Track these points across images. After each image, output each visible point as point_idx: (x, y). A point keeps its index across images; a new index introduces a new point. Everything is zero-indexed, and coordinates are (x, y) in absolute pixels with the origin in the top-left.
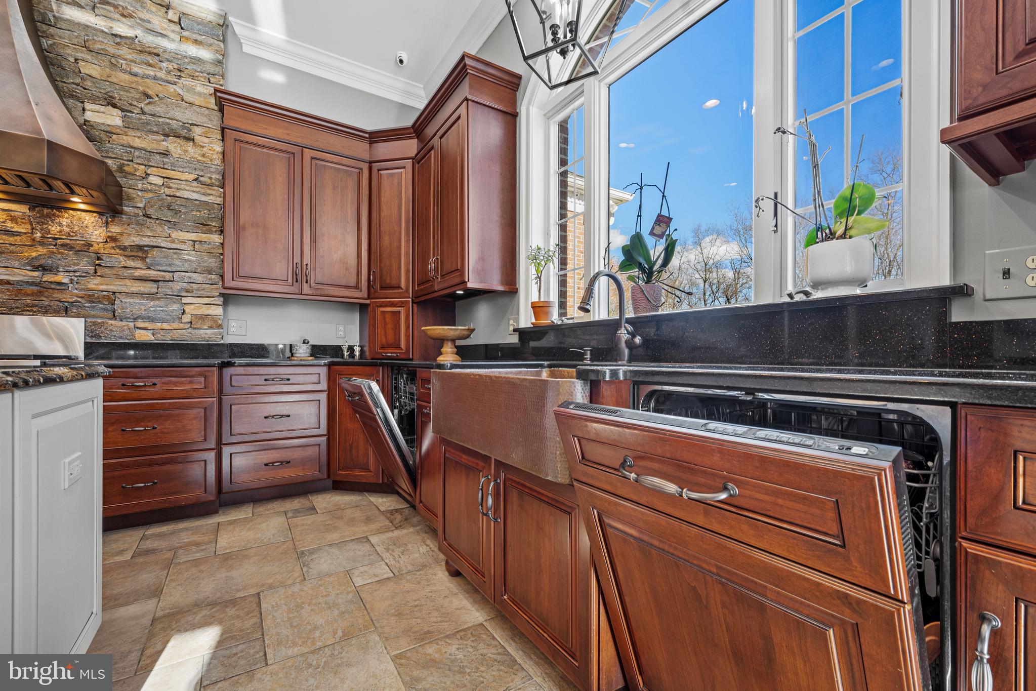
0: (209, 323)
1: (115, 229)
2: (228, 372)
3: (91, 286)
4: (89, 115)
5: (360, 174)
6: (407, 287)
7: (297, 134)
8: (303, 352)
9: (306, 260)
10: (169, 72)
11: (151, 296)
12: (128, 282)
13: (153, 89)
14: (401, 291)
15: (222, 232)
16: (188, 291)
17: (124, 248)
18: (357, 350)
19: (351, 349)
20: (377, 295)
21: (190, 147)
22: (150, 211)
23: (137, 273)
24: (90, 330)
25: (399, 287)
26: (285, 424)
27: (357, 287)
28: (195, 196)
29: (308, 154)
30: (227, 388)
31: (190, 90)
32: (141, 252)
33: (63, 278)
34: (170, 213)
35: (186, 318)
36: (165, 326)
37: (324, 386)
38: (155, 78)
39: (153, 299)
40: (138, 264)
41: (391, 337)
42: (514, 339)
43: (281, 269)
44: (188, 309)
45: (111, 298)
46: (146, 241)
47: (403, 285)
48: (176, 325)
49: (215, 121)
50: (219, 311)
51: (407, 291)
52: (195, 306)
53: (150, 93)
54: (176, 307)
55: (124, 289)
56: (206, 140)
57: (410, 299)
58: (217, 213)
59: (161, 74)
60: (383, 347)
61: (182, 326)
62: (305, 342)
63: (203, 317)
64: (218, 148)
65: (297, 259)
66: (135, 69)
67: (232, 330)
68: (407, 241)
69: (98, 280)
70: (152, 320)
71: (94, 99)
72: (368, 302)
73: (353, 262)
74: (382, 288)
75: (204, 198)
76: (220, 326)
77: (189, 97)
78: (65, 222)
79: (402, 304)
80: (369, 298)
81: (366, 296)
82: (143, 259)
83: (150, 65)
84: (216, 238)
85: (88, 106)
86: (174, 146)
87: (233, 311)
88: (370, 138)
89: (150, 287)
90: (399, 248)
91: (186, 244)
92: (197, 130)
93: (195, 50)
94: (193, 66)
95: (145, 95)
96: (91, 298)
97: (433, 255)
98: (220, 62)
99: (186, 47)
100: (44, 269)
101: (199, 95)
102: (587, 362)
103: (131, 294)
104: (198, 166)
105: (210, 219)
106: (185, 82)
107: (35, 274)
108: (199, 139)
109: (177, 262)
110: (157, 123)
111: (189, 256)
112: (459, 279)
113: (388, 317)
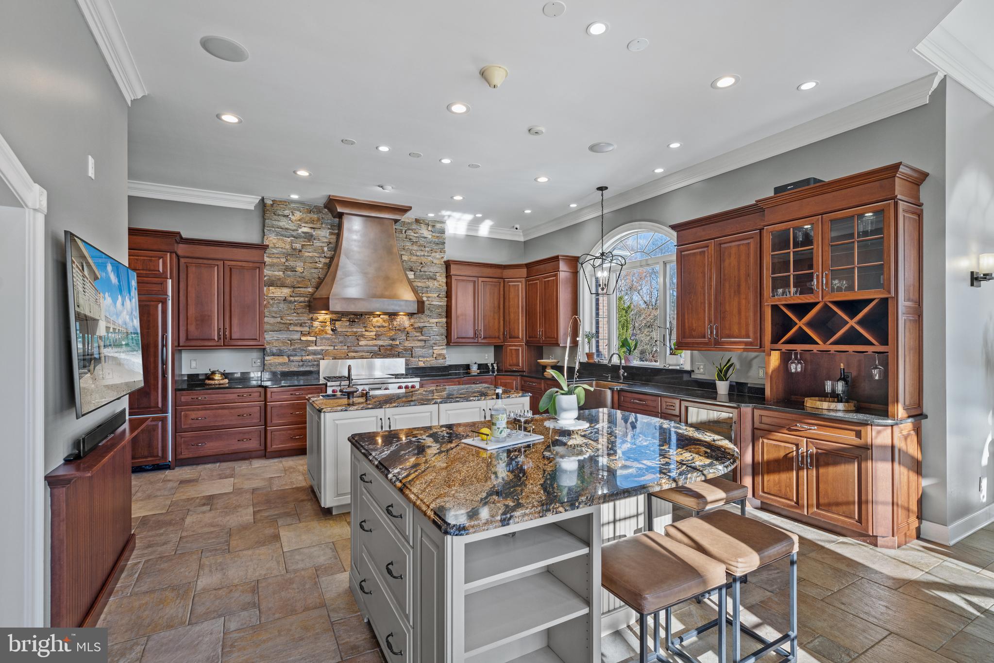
0: (442, 357)
1: (412, 321)
3: (406, 345)
5: (500, 285)
6: (523, 337)
7: (476, 271)
8: (474, 369)
9: (480, 328)
10: (428, 252)
11: (423, 347)
12: (416, 342)
13: (423, 260)
15: (446, 317)
16: (434, 344)
17: (415, 328)
18: (495, 365)
20: (507, 341)
21: (436, 283)
23: (419, 338)
24: (407, 364)
25: (519, 338)
27: (498, 338)
28: (437, 303)
29: (480, 279)
31: (435, 257)
32: (420, 330)
33: (397, 343)
35: (435, 356)
36: (428, 359)
38: (424, 256)
39: (424, 348)
40: (419, 334)
41: (515, 361)
42: (578, 365)
43: (471, 333)
44: (435, 352)
45: (411, 349)
46: (421, 325)
48: (431, 359)
49: (443, 271)
50: (445, 352)
51: (522, 339)
52: (438, 350)
53: (423, 262)
54: (431, 351)
55: (415, 345)
56: (441, 278)
57: (524, 344)
58: (445, 309)
59: (426, 254)
60: (510, 366)
61: (433, 359)
62: (473, 363)
63: (440, 355)
64: (445, 280)
65: (476, 328)
66: (418, 254)
68: (522, 316)
69: (407, 342)
70: (424, 357)
72: (502, 344)
73: (496, 327)
74: (510, 338)
75: (440, 304)
76: (446, 358)
77: (435, 261)
78: (398, 320)
79: (520, 346)
80: (504, 342)
81: (502, 342)
82: (421, 332)
83: (422, 250)
84: (444, 320)
86: (430, 283)
87: (449, 350)
88: (504, 267)
89: (422, 344)
90: (519, 319)
91: (434, 324)
92: (438, 274)
93: (437, 240)
94: (436, 247)
95: (421, 263)
96: (406, 350)
97: (540, 328)
98: (444, 243)
99: (434, 240)
100: (393, 340)
101: (438, 259)
102: (610, 380)
103: (417, 347)
104: (438, 290)
105: (442, 312)
106: (433, 254)
107: (391, 342)
108: (439, 278)
109: (432, 332)
110: (426, 275)
111: (436, 329)
112: (555, 342)
113: (513, 352)
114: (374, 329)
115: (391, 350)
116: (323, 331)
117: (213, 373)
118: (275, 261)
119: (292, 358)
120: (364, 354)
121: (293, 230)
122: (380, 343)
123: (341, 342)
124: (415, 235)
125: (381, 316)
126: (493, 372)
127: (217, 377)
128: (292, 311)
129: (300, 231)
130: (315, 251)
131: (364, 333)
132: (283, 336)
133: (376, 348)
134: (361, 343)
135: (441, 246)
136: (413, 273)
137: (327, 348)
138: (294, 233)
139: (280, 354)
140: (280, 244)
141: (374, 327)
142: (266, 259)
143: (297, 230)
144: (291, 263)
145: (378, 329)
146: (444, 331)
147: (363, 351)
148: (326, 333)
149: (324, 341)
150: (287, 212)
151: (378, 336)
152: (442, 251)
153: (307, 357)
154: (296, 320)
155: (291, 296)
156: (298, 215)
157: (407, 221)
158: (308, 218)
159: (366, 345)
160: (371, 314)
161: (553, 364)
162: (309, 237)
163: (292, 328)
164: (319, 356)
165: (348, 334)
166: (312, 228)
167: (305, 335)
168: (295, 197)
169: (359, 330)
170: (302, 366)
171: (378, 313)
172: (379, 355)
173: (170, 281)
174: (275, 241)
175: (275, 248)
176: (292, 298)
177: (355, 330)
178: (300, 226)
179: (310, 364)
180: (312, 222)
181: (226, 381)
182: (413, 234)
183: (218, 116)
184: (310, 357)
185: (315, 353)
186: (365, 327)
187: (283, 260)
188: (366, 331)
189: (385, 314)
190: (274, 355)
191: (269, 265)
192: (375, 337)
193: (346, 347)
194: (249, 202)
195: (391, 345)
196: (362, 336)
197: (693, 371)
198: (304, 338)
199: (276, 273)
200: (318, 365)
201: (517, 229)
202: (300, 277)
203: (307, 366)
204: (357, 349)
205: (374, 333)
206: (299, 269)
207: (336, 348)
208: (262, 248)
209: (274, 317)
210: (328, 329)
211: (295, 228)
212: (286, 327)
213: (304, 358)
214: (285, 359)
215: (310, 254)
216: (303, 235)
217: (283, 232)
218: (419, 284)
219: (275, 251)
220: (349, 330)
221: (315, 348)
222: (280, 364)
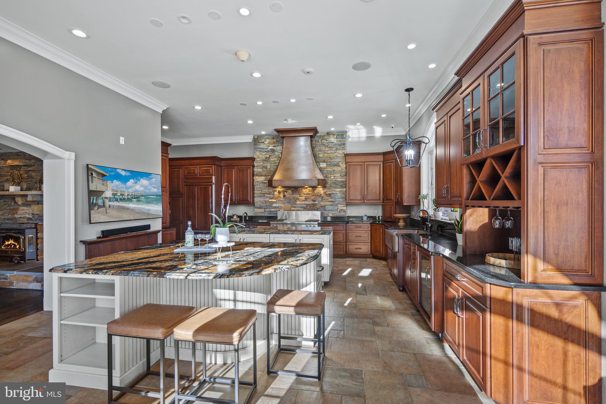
1: (325, 190)
2: (348, 225)
3: (321, 204)
4: (321, 166)
5: (380, 166)
6: (394, 199)
7: (362, 159)
8: (365, 218)
9: (365, 193)
10: (334, 150)
11: (332, 205)
12: (327, 202)
13: (332, 155)
15: (346, 187)
16: (339, 203)
17: (327, 195)
19: (379, 217)
20: (385, 202)
21: (339, 168)
22: (331, 185)
23: (329, 200)
24: (322, 214)
25: (391, 200)
26: (360, 238)
27: (380, 200)
28: (340, 180)
29: (366, 163)
30: (347, 229)
31: (338, 153)
32: (330, 195)
33: (317, 203)
34: (335, 185)
35: (338, 210)
36: (334, 212)
37: (369, 229)
38: (332, 153)
39: (332, 206)
40: (329, 198)
41: (389, 215)
42: (419, 219)
43: (359, 197)
44: (339, 208)
45: (325, 206)
46: (331, 192)
47: (393, 198)
48: (336, 212)
49: (344, 161)
50: (345, 208)
52: (341, 207)
53: (331, 157)
54: (336, 207)
55: (327, 204)
56: (342, 165)
57: (394, 203)
58: (345, 183)
59: (333, 152)
60: (387, 218)
61: (338, 212)
62: (366, 216)
63: (342, 210)
64: (345, 166)
65: (363, 194)
66: (328, 152)
67: (348, 212)
68: (394, 185)
69: (322, 202)
70: (332, 211)
71: (321, 162)
72: (383, 204)
73: (378, 193)
74: (386, 200)
75: (342, 180)
76: (345, 212)
77: (339, 155)
78: (317, 190)
79: (392, 205)
80: (383, 202)
82: (330, 197)
83: (331, 150)
84: (344, 189)
85: (321, 164)
86: (336, 168)
87: (349, 207)
88: (383, 154)
89: (331, 203)
90: (392, 187)
91: (338, 192)
92: (340, 163)
93: (339, 143)
94: (339, 147)
95: (330, 158)
96: (321, 207)
97: (398, 193)
98: (345, 144)
99: (338, 143)
100: (314, 201)
101: (341, 154)
103: (328, 205)
104: (341, 172)
105: (343, 185)
106: (337, 152)
107: (313, 202)
108: (341, 165)
109: (337, 197)
110: (333, 164)
111: (339, 195)
113: (388, 209)
114: (304, 195)
115: (313, 206)
116: (279, 196)
117: (234, 215)
118: (259, 164)
119: (266, 210)
120: (299, 208)
121: (266, 149)
122: (307, 203)
123: (288, 202)
124: (327, 142)
125: (308, 188)
126: (379, 222)
127: (235, 217)
128: (266, 187)
129: (269, 148)
130: (275, 157)
131: (299, 198)
132: (262, 199)
133: (305, 206)
134: (297, 203)
135: (342, 146)
136: (326, 163)
137: (281, 205)
138: (266, 150)
139: (260, 208)
140: (261, 156)
141: (304, 194)
142: (255, 164)
143: (268, 148)
144: (265, 165)
145: (306, 195)
146: (344, 196)
147: (298, 207)
148: (281, 198)
149: (280, 201)
150: (263, 141)
151: (306, 199)
152: (344, 149)
153: (272, 210)
154: (267, 192)
155: (265, 180)
156: (268, 141)
157: (322, 135)
158: (272, 142)
159: (300, 204)
160: (303, 187)
162: (273, 151)
163: (266, 195)
164: (278, 209)
165: (291, 198)
166: (274, 146)
167: (271, 199)
168: (263, 133)
169: (296, 196)
170: (270, 213)
171: (307, 187)
172: (307, 209)
173: (214, 177)
174: (258, 155)
175: (258, 158)
176: (265, 181)
177: (294, 196)
178: (269, 146)
179: (273, 213)
180: (274, 143)
181: (239, 219)
182: (325, 141)
183: (194, 107)
184: (273, 210)
185: (275, 207)
186: (300, 194)
187: (262, 163)
188: (300, 196)
189: (310, 187)
190: (258, 208)
191: (256, 166)
192: (304, 200)
193: (290, 205)
194: (249, 139)
195: (313, 204)
196: (298, 199)
198: (270, 200)
199: (259, 170)
200: (277, 213)
201: (393, 127)
202: (269, 171)
203: (272, 214)
204: (295, 206)
205: (304, 197)
206: (269, 167)
207: (285, 205)
208: (253, 159)
209: (258, 190)
210: (282, 195)
211: (267, 147)
212: (263, 195)
213: (271, 210)
214: (263, 210)
215: (273, 159)
216: (270, 150)
217: (262, 150)
218: (329, 170)
219: (258, 159)
220: (292, 196)
221: (276, 205)
222: (261, 212)
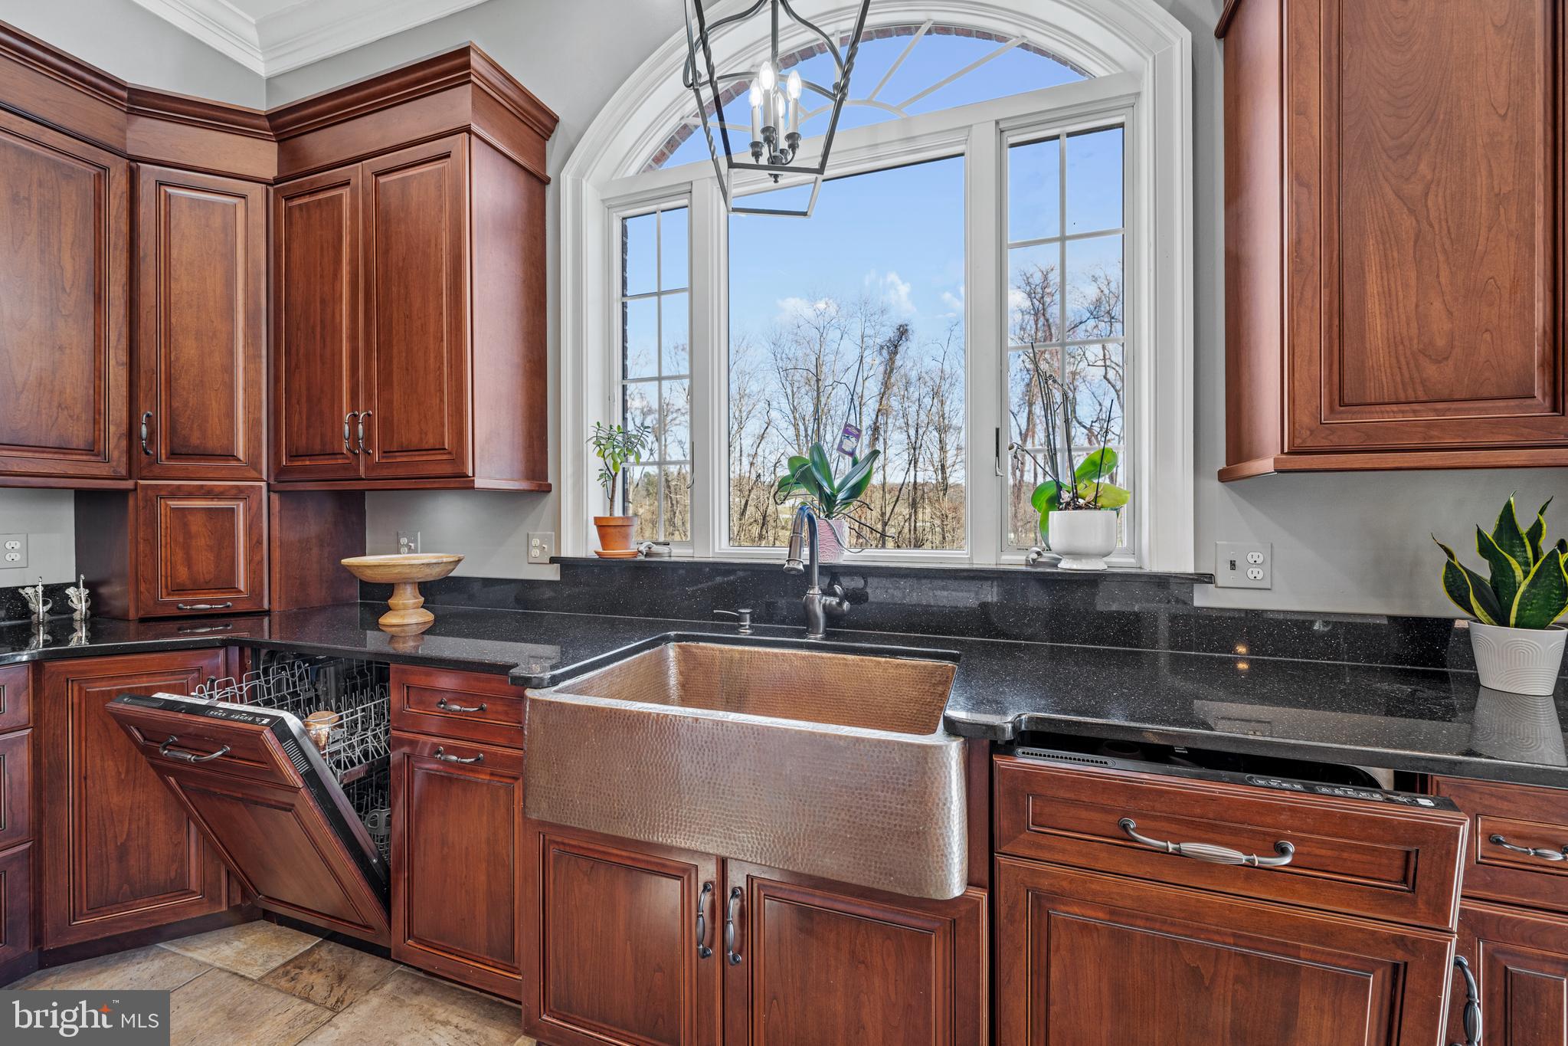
5: (99, 179)
6: (255, 456)
14: (234, 463)
18: (76, 595)
19: (51, 593)
20: (157, 471)
25: (227, 456)
27: (93, 451)
37: (17, 716)
41: (205, 565)
51: (253, 463)
57: (264, 484)
60: (180, 590)
72: (129, 484)
74: (173, 454)
79: (239, 494)
80: (127, 476)
81: (123, 472)
88: (129, 100)
90: (229, 369)
97: (354, 406)
102: (746, 632)
112: (448, 469)
113: (197, 525)
126: (57, 631)
161: (433, 574)
197: (1208, 579)
